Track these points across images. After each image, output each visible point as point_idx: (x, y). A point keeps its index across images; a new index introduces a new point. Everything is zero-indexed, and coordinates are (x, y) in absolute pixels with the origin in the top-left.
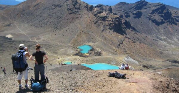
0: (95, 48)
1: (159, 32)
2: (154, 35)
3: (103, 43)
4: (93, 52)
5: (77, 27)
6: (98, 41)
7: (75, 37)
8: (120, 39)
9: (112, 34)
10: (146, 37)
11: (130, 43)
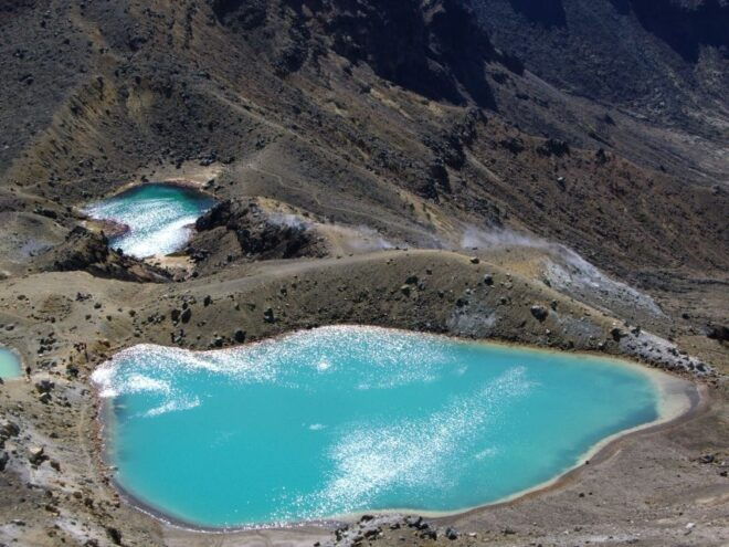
0: (239, 196)
1: (693, 85)
2: (656, 105)
3: (304, 154)
4: (232, 234)
5: (68, 35)
6: (260, 146)
7: (57, 119)
8: (434, 123)
9: (367, 90)
10: (609, 120)
11: (521, 157)
